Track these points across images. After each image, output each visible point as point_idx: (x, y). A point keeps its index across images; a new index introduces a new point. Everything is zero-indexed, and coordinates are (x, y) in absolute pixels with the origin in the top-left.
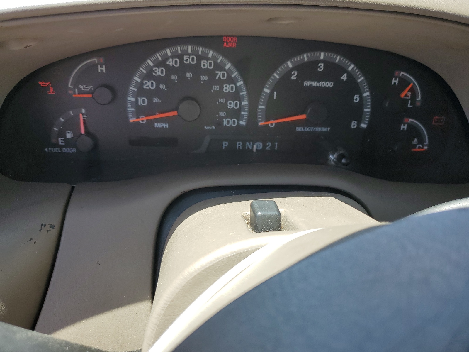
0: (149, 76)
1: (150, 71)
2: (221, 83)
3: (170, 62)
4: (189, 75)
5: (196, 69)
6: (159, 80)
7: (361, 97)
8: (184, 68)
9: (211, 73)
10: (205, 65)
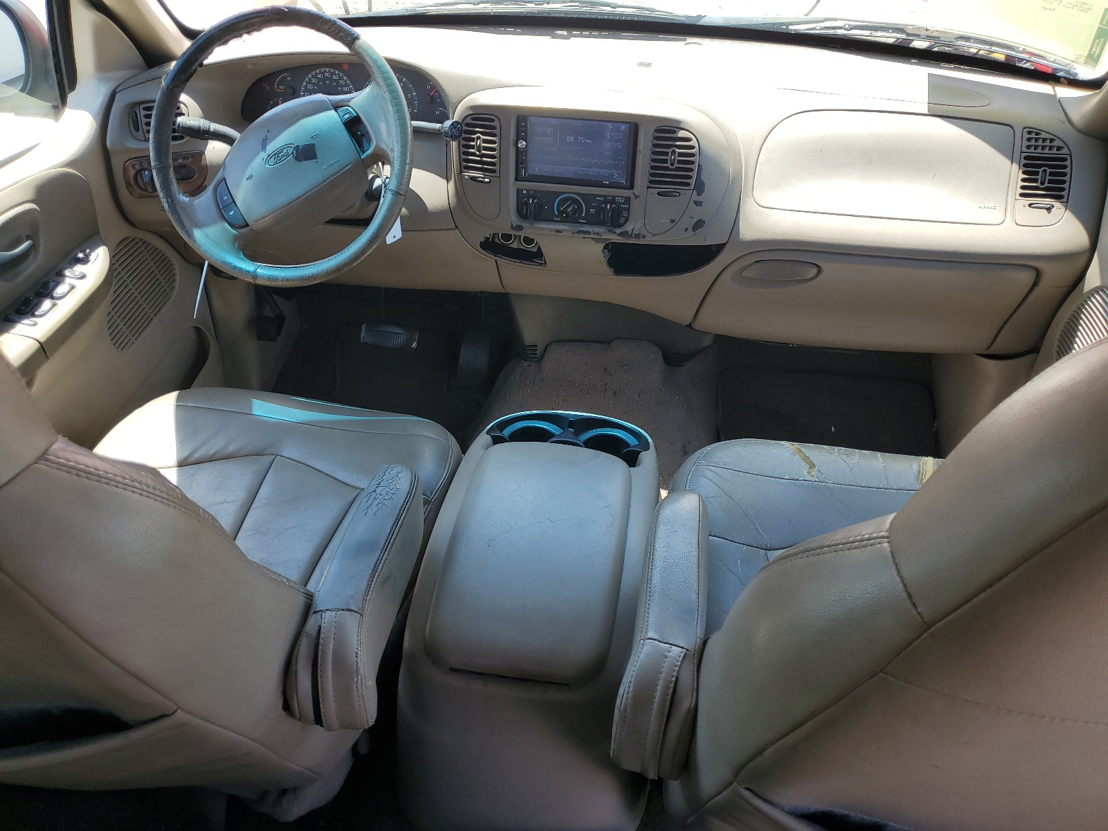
0: (310, 82)
1: (310, 80)
2: (342, 86)
3: (319, 76)
4: (327, 82)
5: (330, 79)
6: (314, 84)
7: (412, 95)
8: (325, 78)
9: (337, 81)
10: (335, 77)
